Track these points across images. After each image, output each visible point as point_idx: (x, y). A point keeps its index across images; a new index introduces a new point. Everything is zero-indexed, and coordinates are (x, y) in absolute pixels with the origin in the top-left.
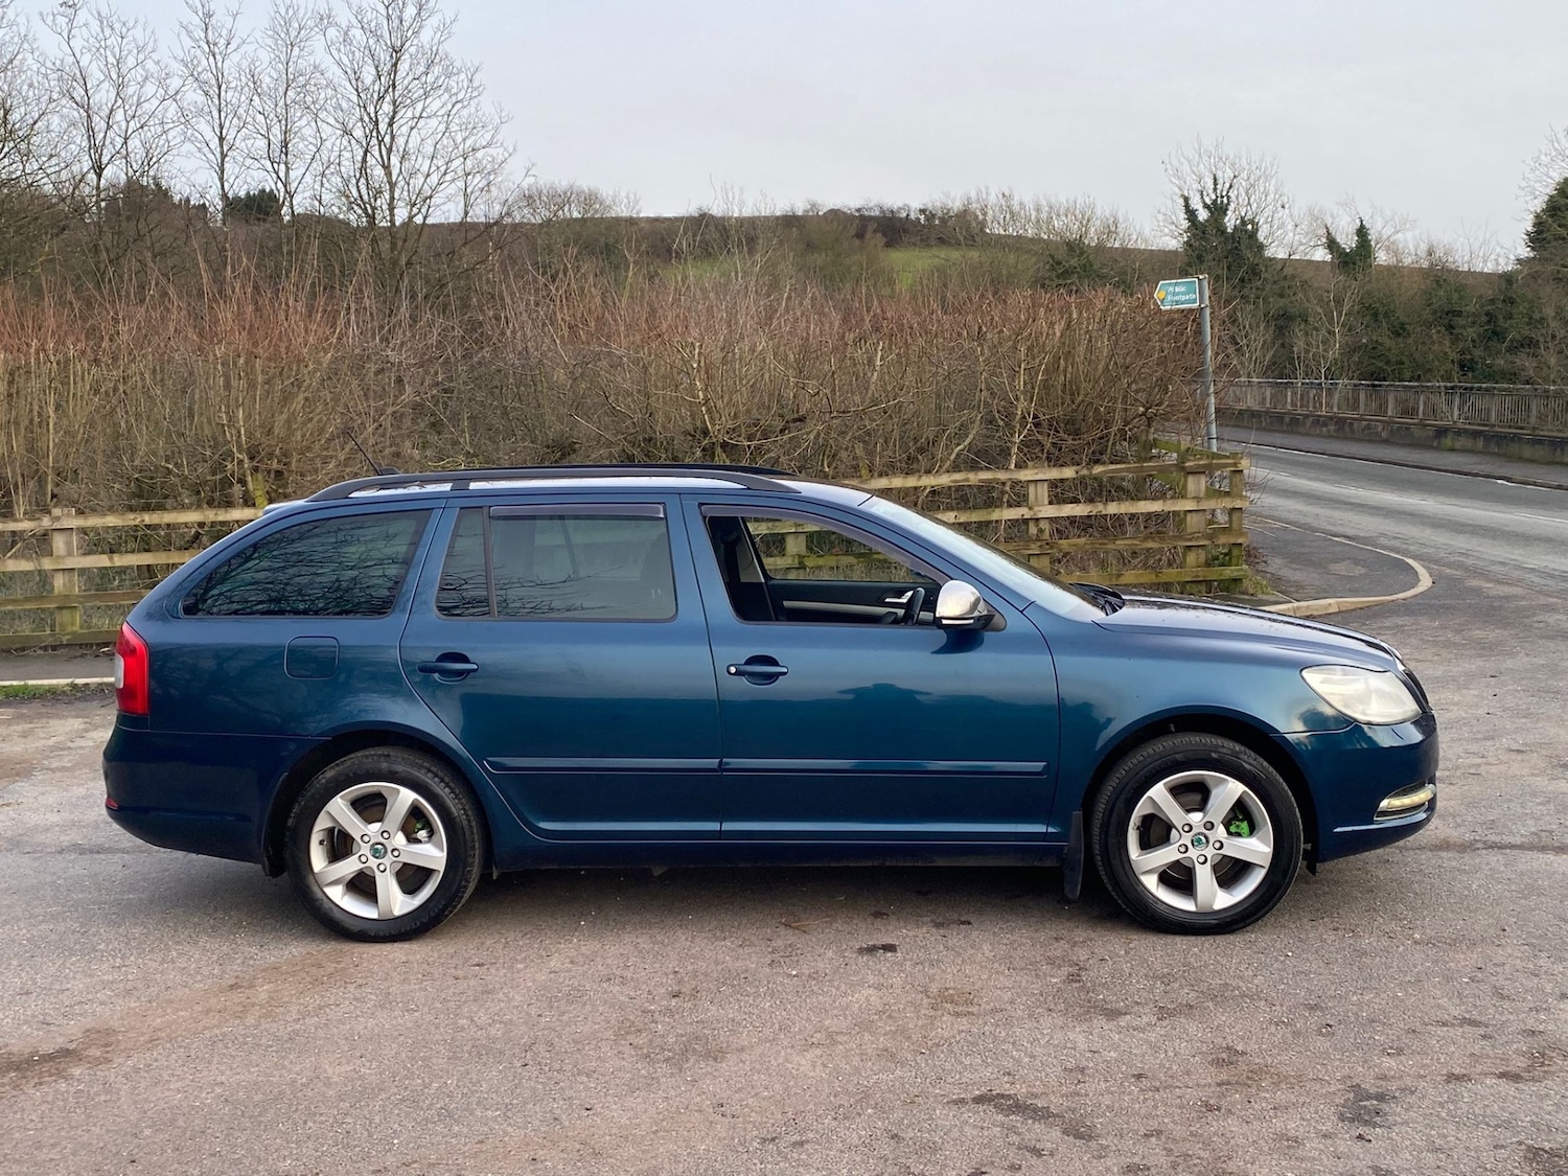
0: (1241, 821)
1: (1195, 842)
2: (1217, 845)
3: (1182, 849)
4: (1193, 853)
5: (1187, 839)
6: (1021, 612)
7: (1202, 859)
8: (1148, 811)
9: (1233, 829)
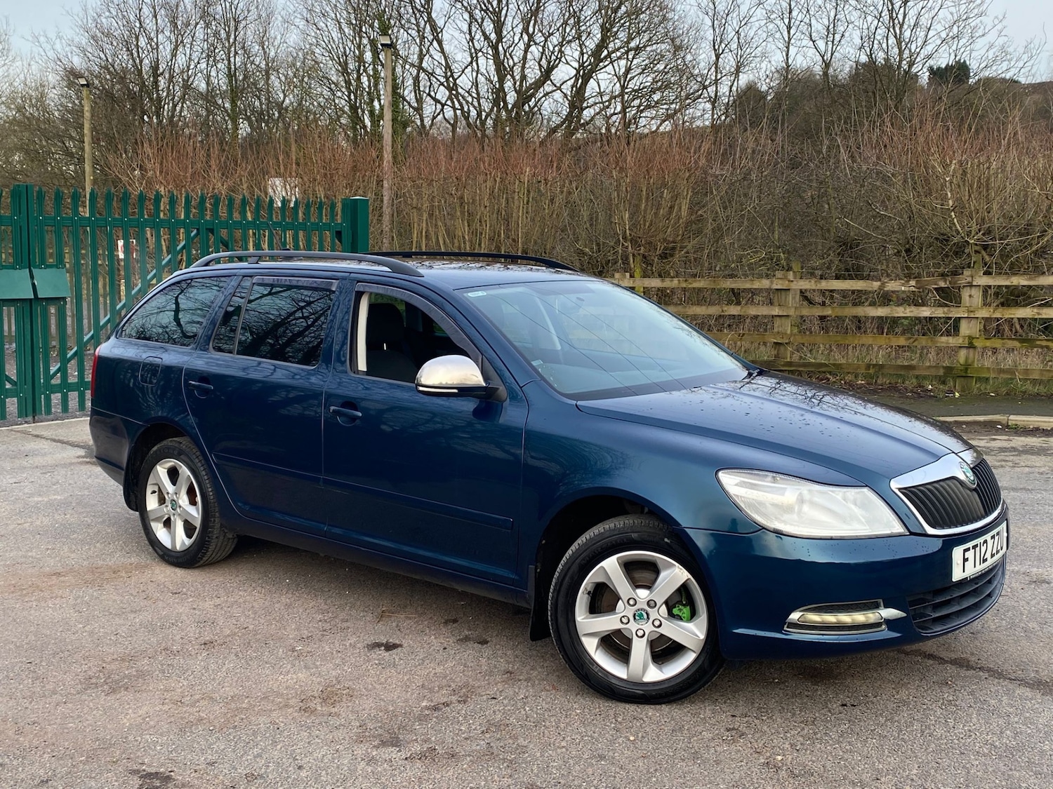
0: (684, 605)
1: (638, 616)
2: (657, 623)
3: (625, 620)
4: (633, 626)
5: (630, 612)
6: (521, 388)
7: (640, 633)
8: (600, 579)
9: (675, 611)
